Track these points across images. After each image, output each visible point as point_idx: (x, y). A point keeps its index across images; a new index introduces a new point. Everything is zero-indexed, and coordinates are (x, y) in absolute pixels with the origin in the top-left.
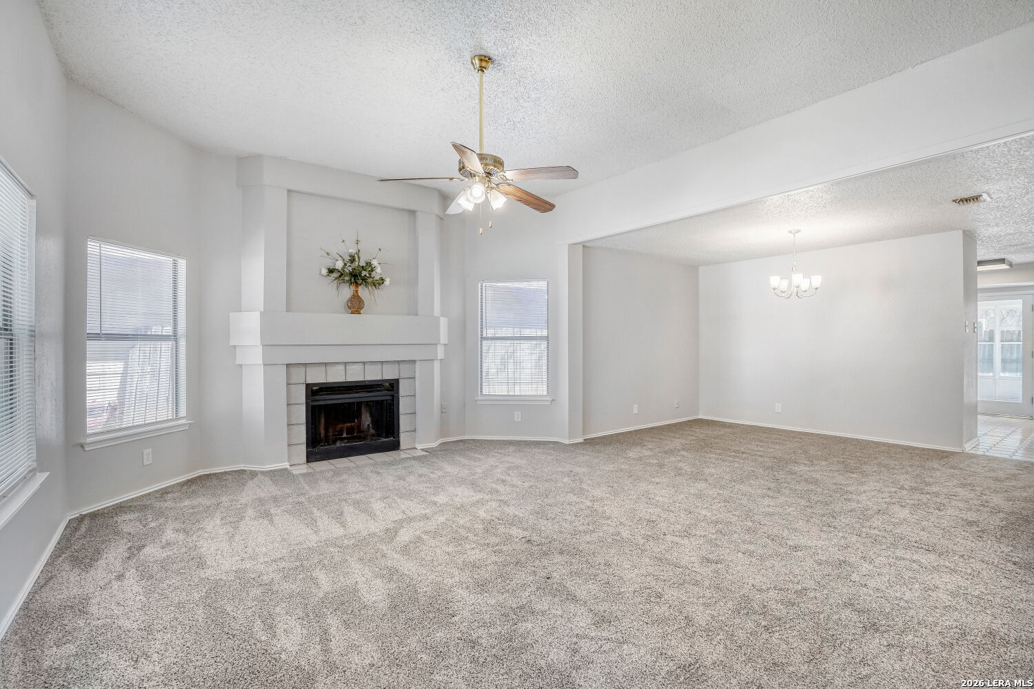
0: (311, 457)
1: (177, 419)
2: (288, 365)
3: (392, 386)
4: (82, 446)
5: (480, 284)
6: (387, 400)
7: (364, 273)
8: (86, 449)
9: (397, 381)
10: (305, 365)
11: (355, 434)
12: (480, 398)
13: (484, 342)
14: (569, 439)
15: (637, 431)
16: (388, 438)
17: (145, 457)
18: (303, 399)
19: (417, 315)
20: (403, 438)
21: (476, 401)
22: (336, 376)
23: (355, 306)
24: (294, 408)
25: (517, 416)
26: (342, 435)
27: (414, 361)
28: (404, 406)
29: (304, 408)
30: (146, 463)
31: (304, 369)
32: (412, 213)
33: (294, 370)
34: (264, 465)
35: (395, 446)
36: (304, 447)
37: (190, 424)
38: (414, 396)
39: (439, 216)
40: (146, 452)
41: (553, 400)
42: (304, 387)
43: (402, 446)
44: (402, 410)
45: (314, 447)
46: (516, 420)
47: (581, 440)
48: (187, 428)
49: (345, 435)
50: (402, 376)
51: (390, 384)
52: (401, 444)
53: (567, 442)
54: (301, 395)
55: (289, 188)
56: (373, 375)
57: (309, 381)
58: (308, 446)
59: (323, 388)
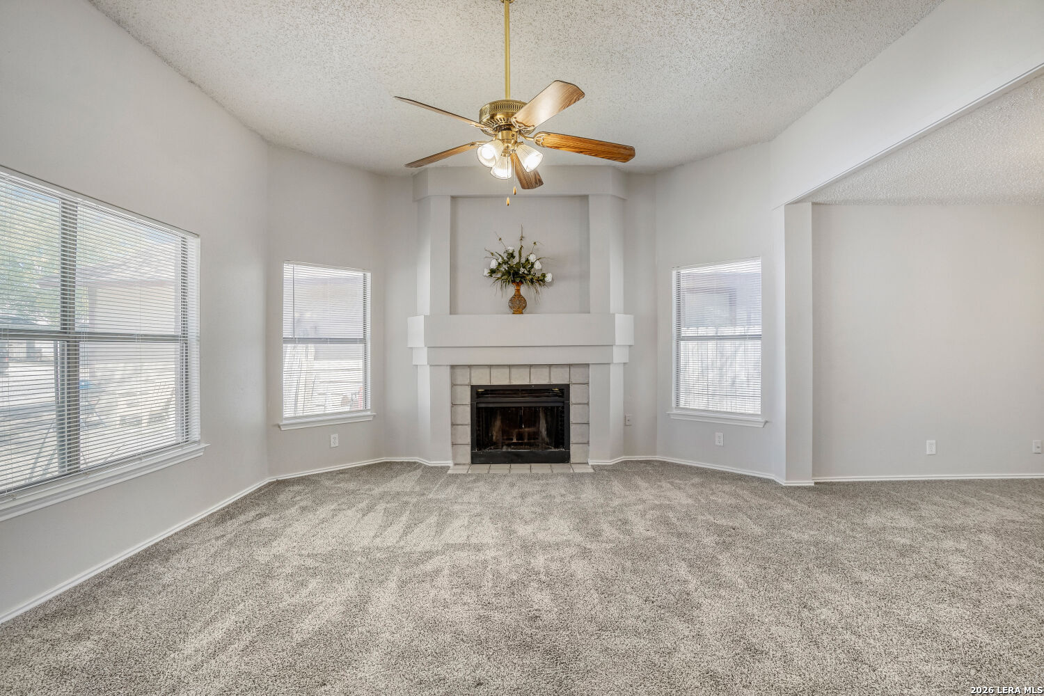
0: (475, 459)
1: (366, 410)
2: (453, 367)
3: (562, 392)
4: (279, 427)
5: (674, 273)
6: (558, 407)
7: (522, 270)
8: (283, 429)
9: (568, 386)
10: (470, 366)
11: (525, 441)
12: (674, 411)
13: (682, 343)
14: (787, 480)
15: (928, 482)
16: (558, 448)
17: (332, 440)
18: (468, 400)
19: (589, 313)
20: (574, 450)
21: (669, 414)
22: (500, 379)
23: (518, 305)
24: (460, 409)
25: (719, 439)
26: (512, 440)
27: (588, 365)
28: (575, 414)
29: (468, 409)
30: (332, 445)
31: (469, 370)
32: (584, 198)
33: (459, 371)
34: (430, 461)
35: (565, 458)
36: (469, 448)
37: (374, 416)
38: (588, 404)
39: (619, 198)
40: (332, 436)
41: (766, 422)
42: (469, 389)
43: (572, 460)
44: (572, 419)
45: (480, 450)
46: (717, 443)
47: (810, 483)
48: (371, 419)
49: (515, 441)
50: (573, 381)
51: (560, 390)
52: (571, 457)
53: (783, 482)
54: (465, 397)
55: (454, 194)
56: (539, 379)
57: (474, 383)
58: (472, 448)
59: (488, 390)
